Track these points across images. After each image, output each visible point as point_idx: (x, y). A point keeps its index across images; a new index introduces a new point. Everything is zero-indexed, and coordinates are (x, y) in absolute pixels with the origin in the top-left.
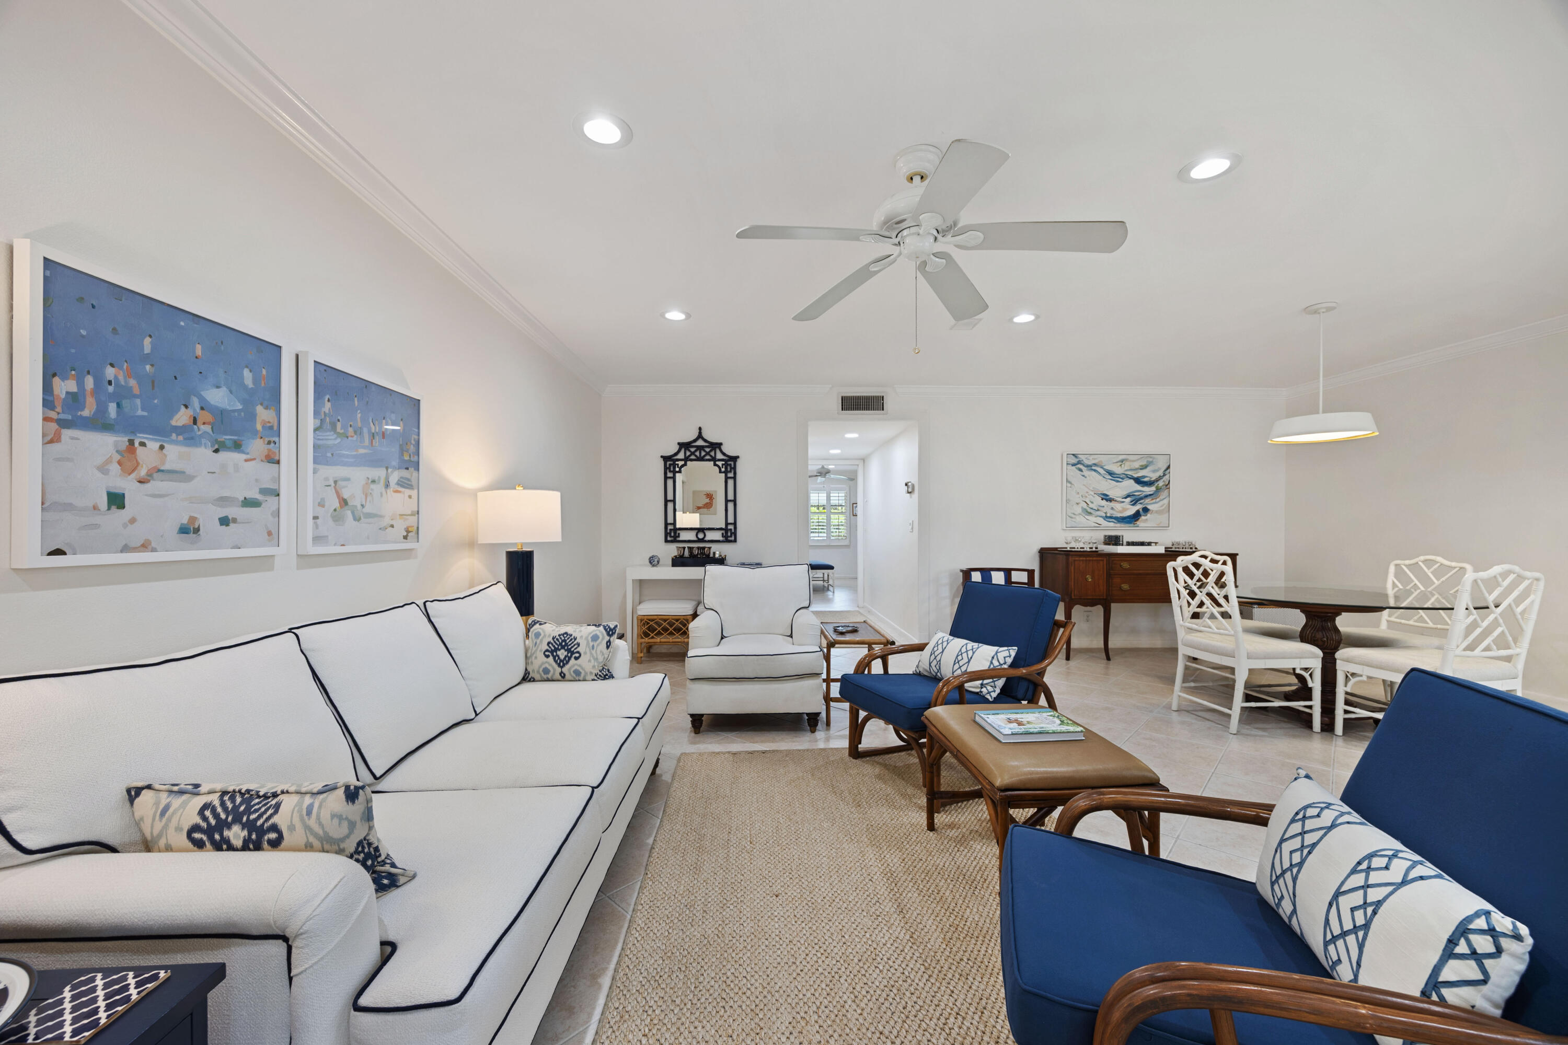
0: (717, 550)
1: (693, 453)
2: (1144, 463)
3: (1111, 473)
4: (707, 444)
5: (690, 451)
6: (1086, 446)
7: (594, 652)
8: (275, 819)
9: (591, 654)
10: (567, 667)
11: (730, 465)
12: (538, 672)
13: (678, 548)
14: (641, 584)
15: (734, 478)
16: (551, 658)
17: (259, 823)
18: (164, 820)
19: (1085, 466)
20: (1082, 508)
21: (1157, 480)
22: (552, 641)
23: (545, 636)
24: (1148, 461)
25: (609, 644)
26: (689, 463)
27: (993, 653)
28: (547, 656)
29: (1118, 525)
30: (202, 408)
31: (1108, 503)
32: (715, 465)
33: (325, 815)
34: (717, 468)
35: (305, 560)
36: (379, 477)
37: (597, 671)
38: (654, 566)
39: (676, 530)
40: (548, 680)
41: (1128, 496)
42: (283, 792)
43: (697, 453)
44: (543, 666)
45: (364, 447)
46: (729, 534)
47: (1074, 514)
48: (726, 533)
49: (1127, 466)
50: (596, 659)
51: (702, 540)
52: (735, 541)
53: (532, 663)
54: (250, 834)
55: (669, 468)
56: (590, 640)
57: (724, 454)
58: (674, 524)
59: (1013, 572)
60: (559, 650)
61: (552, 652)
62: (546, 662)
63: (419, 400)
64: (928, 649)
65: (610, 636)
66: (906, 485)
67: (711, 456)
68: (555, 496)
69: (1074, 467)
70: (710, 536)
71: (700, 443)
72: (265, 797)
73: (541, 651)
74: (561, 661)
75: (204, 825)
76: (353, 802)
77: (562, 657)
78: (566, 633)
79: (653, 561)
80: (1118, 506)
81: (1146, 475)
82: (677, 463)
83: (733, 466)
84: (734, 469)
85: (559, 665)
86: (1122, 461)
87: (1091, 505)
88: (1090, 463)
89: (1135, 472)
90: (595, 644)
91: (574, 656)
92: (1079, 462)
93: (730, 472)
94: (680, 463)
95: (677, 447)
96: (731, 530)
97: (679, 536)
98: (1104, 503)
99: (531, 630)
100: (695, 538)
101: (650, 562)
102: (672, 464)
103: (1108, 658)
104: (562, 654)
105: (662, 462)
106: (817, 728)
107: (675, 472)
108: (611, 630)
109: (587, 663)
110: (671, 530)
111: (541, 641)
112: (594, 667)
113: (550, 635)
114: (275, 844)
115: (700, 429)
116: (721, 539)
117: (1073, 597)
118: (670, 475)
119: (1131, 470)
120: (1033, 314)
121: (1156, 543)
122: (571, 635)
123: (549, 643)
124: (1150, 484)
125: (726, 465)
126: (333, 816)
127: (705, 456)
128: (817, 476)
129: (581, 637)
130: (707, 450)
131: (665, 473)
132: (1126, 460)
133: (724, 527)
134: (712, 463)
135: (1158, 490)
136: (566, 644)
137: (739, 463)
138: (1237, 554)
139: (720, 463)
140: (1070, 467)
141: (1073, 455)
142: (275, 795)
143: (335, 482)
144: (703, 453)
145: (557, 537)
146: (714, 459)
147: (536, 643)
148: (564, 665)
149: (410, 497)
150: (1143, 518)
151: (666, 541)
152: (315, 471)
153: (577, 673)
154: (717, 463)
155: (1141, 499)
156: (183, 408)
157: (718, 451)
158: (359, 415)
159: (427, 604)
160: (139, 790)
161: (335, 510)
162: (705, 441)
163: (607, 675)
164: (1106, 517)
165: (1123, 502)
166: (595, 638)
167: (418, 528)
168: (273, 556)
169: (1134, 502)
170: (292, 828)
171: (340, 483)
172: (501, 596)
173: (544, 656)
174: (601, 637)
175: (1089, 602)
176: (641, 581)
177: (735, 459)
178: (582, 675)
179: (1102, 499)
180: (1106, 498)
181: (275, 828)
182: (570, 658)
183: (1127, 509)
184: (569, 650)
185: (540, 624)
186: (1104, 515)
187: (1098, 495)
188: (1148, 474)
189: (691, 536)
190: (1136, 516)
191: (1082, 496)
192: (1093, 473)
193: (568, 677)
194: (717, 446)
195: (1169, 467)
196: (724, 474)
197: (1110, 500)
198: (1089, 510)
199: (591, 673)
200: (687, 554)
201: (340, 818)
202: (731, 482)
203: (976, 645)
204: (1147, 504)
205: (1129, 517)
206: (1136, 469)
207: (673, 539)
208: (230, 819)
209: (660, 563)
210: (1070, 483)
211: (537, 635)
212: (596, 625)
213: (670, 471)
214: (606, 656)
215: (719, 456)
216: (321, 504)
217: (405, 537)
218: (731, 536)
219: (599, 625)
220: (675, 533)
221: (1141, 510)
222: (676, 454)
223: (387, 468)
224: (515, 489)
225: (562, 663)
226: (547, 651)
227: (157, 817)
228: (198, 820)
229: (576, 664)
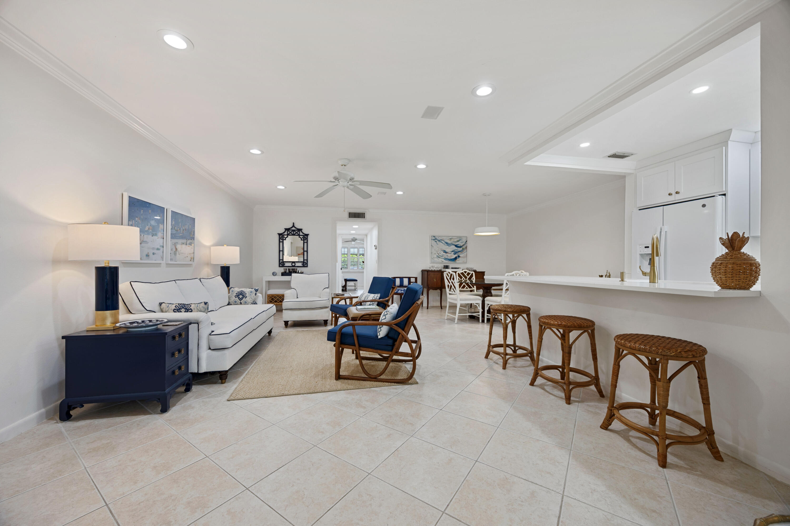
0: (299, 270)
1: (290, 233)
2: (458, 239)
3: (447, 243)
4: (296, 229)
5: (289, 231)
6: (439, 233)
7: (251, 296)
8: (191, 308)
9: (250, 297)
10: (242, 300)
11: (305, 237)
12: (233, 302)
13: (284, 269)
14: (269, 283)
15: (307, 242)
16: (237, 298)
17: (188, 308)
18: (168, 308)
19: (438, 240)
20: (437, 255)
21: (463, 246)
22: (237, 293)
23: (235, 291)
24: (459, 239)
25: (256, 294)
26: (289, 236)
27: (373, 296)
28: (236, 297)
29: (449, 262)
30: (150, 226)
31: (446, 254)
32: (299, 237)
33: (201, 307)
34: (300, 238)
35: (168, 265)
36: (185, 242)
37: (252, 302)
38: (274, 276)
39: (283, 262)
40: (236, 304)
41: (453, 251)
42: (191, 304)
43: (292, 233)
44: (235, 300)
45: (181, 234)
46: (305, 264)
47: (434, 257)
48: (304, 263)
49: (452, 241)
50: (252, 298)
51: (294, 266)
52: (307, 266)
53: (231, 299)
54: (186, 310)
55: (281, 238)
56: (250, 292)
57: (303, 233)
58: (283, 260)
59: (411, 278)
60: (240, 295)
61: (237, 296)
62: (236, 299)
63: (195, 218)
64: (359, 298)
65: (256, 292)
66: (375, 246)
67: (298, 234)
68: (238, 249)
69: (434, 241)
70: (297, 264)
71: (293, 229)
72: (187, 305)
73: (234, 296)
74: (240, 299)
75: (176, 309)
76: (206, 305)
77: (241, 298)
78: (242, 291)
79: (274, 274)
80: (449, 255)
81: (459, 244)
82: (284, 236)
83: (306, 238)
84: (307, 239)
85: (240, 300)
86: (451, 239)
87: (440, 254)
88: (439, 239)
89: (455, 243)
90: (252, 294)
91: (245, 297)
92: (436, 239)
93: (305, 240)
94: (286, 236)
95: (284, 230)
96: (305, 262)
97: (285, 265)
98: (444, 254)
99: (230, 290)
100: (291, 265)
101: (273, 274)
102: (282, 237)
103: (442, 308)
104: (241, 296)
105: (278, 236)
106: (327, 325)
107: (283, 240)
108: (256, 290)
109: (248, 299)
110: (281, 262)
111: (234, 293)
112: (251, 301)
113: (237, 291)
114: (191, 311)
115: (293, 223)
116: (302, 266)
117: (429, 287)
118: (281, 241)
119: (454, 242)
120: (403, 192)
121: (460, 268)
122: (244, 291)
123: (236, 293)
124: (460, 247)
125: (304, 237)
126: (202, 307)
127: (295, 234)
128: (351, 241)
129: (247, 292)
130: (296, 231)
131: (279, 240)
132: (452, 238)
133: (303, 261)
134: (298, 236)
135: (463, 249)
136: (242, 294)
137: (309, 238)
138: (485, 272)
139: (301, 237)
140: (432, 241)
141: (434, 236)
142: (189, 304)
143: (175, 244)
144: (295, 233)
145: (238, 262)
146: (299, 235)
147: (232, 294)
148: (241, 300)
149: (192, 248)
150: (458, 259)
151: (280, 266)
152: (171, 240)
153: (246, 302)
154: (300, 236)
155: (457, 252)
156: (147, 226)
157: (300, 232)
158: (180, 224)
159: (201, 279)
160: (162, 303)
161: (175, 252)
162: (296, 228)
163: (255, 303)
164: (445, 259)
165: (451, 253)
166: (251, 292)
167: (194, 258)
168: (161, 263)
169: (455, 254)
170: (194, 309)
171: (176, 244)
172: (220, 280)
173: (235, 297)
174: (253, 292)
175: (435, 289)
176: (269, 281)
177: (307, 235)
178: (247, 303)
179: (444, 252)
180: (445, 252)
181: (191, 309)
182: (243, 298)
183: (452, 256)
184: (243, 296)
185: (233, 288)
186: (444, 258)
187: (442, 251)
188: (460, 244)
189: (290, 264)
190: (456, 259)
191: (437, 251)
192: (440, 243)
193: (242, 303)
194: (300, 230)
195: (467, 241)
196: (303, 241)
197: (446, 253)
198: (439, 256)
199: (250, 302)
200: (287, 271)
201: (203, 307)
202: (305, 244)
203: (370, 294)
204: (459, 254)
205: (453, 259)
206: (455, 242)
207: (282, 265)
208: (181, 308)
209: (277, 275)
210: (432, 246)
211: (233, 291)
212: (251, 289)
213: (281, 239)
214: (255, 298)
215: (301, 234)
216: (172, 250)
217: (191, 260)
218: (306, 265)
219: (253, 289)
220: (283, 263)
221: (457, 256)
222: (284, 233)
223: (186, 239)
224: (224, 246)
225: (241, 299)
226: (236, 296)
227: (167, 307)
228: (175, 308)
229: (245, 300)
